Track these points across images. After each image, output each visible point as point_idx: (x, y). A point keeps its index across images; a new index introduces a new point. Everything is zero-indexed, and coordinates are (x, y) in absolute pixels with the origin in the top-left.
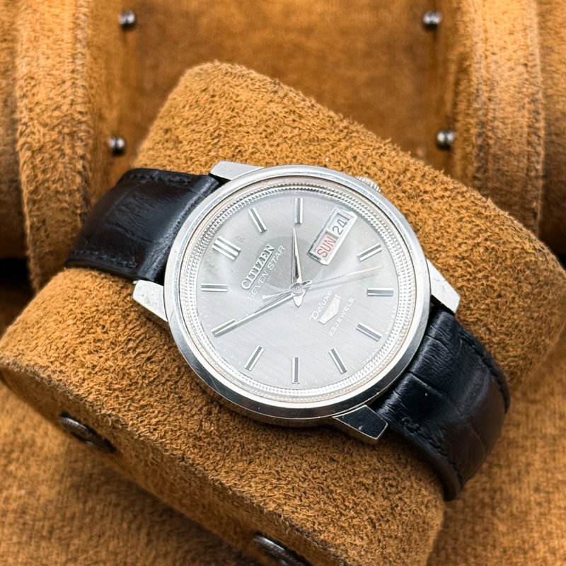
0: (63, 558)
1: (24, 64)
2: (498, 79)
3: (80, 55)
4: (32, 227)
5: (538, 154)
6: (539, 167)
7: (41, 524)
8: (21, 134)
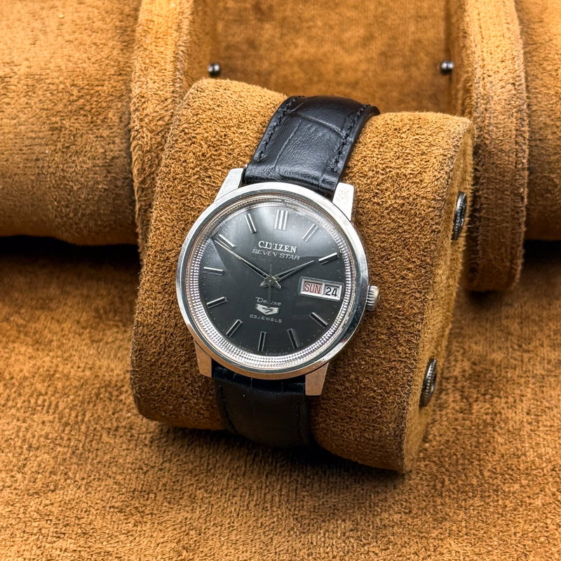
0: (161, 461)
1: (137, 87)
2: (493, 94)
3: (178, 80)
4: (140, 210)
5: (524, 151)
6: (524, 161)
7: (144, 436)
8: (134, 139)
